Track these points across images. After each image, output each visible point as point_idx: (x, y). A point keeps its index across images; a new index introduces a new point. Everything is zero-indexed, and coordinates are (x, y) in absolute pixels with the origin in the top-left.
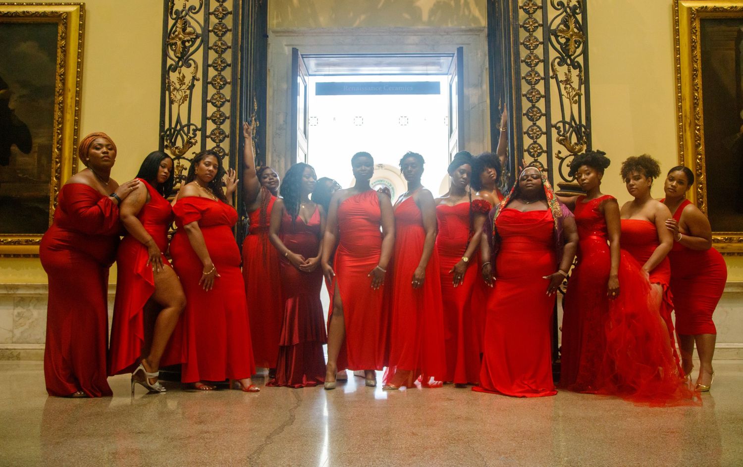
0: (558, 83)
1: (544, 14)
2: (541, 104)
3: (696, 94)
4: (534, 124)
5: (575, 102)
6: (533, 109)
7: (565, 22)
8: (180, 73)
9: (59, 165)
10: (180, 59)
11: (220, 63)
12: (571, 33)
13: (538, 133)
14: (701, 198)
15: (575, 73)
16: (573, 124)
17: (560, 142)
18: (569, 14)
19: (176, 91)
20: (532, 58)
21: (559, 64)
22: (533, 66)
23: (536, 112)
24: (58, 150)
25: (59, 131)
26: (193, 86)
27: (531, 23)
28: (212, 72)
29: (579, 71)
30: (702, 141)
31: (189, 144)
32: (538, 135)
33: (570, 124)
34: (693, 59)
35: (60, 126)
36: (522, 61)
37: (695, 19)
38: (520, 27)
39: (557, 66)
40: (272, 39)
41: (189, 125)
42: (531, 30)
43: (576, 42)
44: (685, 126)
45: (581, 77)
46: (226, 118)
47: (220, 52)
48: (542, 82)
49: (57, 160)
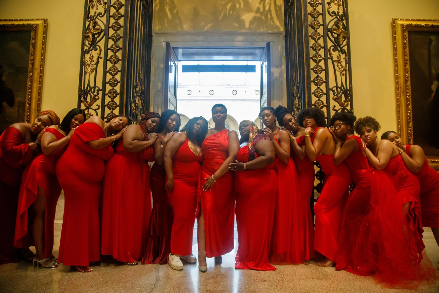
0: (333, 62)
1: (324, 18)
2: (323, 75)
3: (407, 75)
4: (319, 88)
5: (343, 75)
6: (318, 78)
7: (337, 24)
8: (90, 54)
9: (29, 113)
10: (91, 45)
11: (115, 47)
12: (340, 31)
13: (321, 94)
14: (410, 136)
15: (343, 56)
16: (343, 88)
17: (335, 100)
18: (339, 19)
19: (88, 66)
20: (317, 45)
21: (334, 50)
22: (317, 50)
23: (320, 80)
24: (28, 105)
25: (29, 93)
26: (98, 62)
27: (316, 24)
28: (110, 53)
29: (345, 56)
30: (410, 103)
31: (94, 99)
32: (321, 95)
33: (340, 88)
34: (404, 54)
35: (30, 90)
36: (311, 47)
37: (405, 31)
38: (309, 26)
39: (332, 52)
40: (155, 38)
41: (94, 87)
42: (316, 28)
43: (343, 37)
44: (400, 94)
45: (346, 59)
46: (118, 82)
47: (116, 41)
48: (323, 61)
49: (28, 110)
